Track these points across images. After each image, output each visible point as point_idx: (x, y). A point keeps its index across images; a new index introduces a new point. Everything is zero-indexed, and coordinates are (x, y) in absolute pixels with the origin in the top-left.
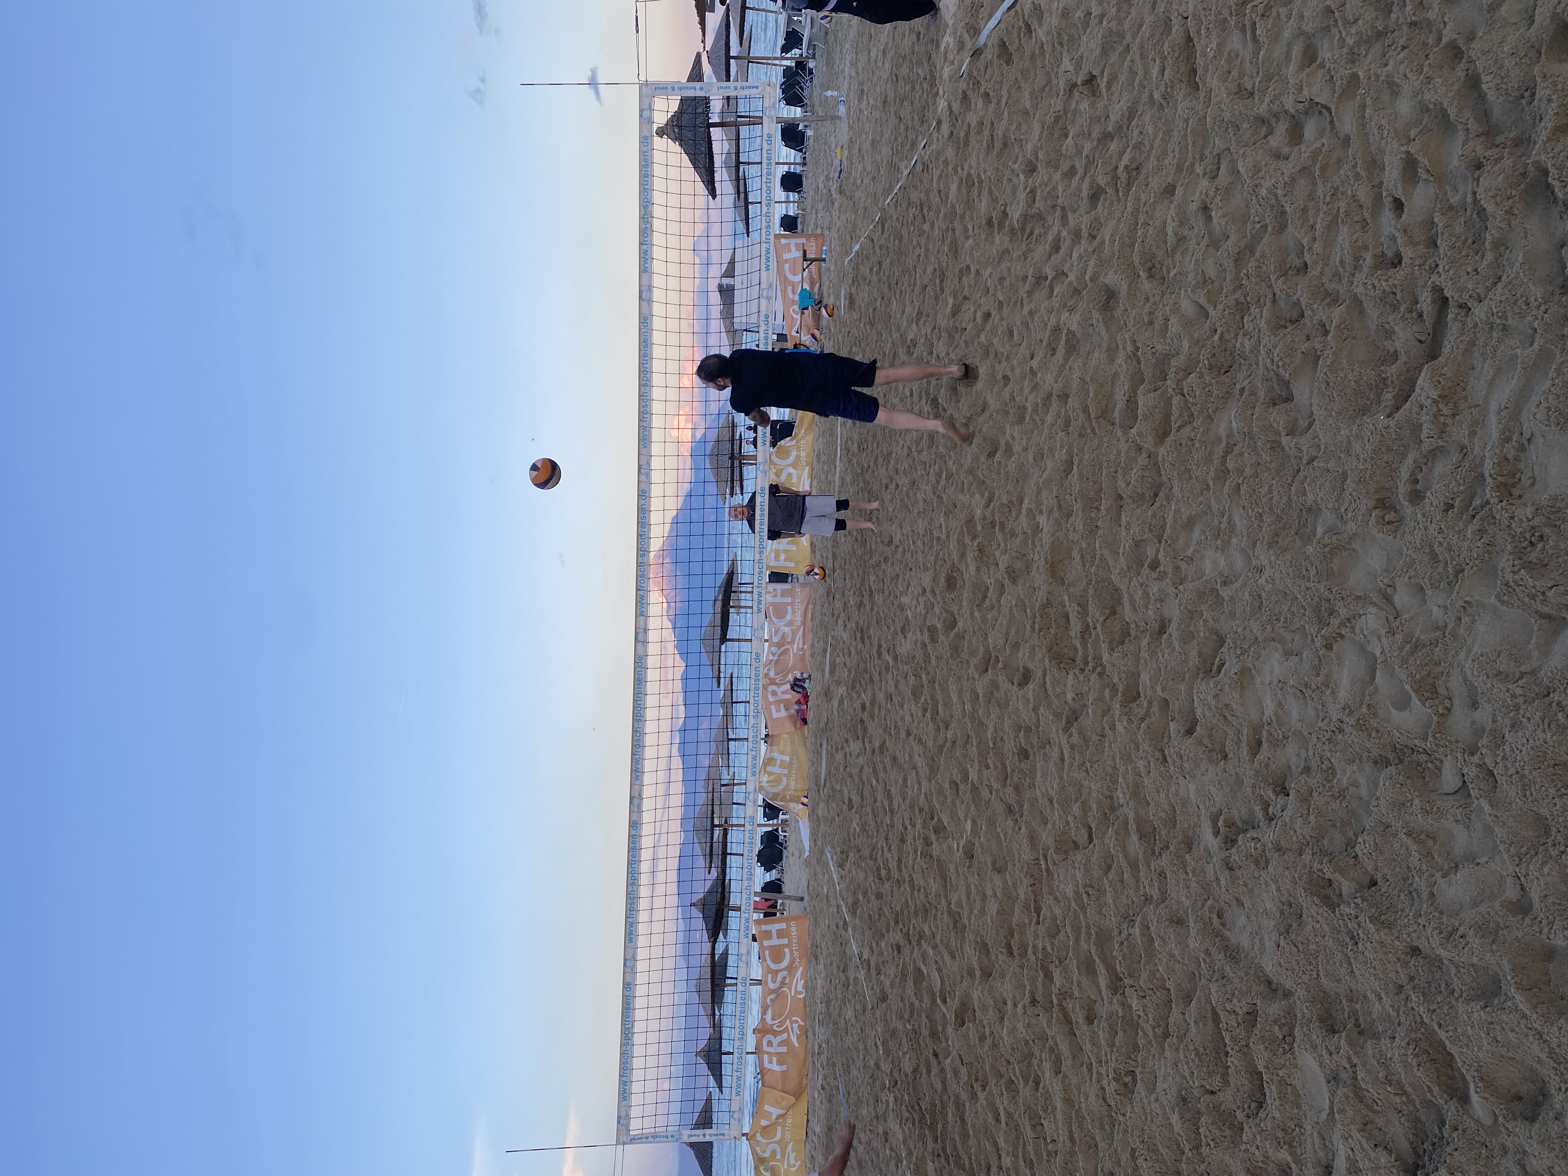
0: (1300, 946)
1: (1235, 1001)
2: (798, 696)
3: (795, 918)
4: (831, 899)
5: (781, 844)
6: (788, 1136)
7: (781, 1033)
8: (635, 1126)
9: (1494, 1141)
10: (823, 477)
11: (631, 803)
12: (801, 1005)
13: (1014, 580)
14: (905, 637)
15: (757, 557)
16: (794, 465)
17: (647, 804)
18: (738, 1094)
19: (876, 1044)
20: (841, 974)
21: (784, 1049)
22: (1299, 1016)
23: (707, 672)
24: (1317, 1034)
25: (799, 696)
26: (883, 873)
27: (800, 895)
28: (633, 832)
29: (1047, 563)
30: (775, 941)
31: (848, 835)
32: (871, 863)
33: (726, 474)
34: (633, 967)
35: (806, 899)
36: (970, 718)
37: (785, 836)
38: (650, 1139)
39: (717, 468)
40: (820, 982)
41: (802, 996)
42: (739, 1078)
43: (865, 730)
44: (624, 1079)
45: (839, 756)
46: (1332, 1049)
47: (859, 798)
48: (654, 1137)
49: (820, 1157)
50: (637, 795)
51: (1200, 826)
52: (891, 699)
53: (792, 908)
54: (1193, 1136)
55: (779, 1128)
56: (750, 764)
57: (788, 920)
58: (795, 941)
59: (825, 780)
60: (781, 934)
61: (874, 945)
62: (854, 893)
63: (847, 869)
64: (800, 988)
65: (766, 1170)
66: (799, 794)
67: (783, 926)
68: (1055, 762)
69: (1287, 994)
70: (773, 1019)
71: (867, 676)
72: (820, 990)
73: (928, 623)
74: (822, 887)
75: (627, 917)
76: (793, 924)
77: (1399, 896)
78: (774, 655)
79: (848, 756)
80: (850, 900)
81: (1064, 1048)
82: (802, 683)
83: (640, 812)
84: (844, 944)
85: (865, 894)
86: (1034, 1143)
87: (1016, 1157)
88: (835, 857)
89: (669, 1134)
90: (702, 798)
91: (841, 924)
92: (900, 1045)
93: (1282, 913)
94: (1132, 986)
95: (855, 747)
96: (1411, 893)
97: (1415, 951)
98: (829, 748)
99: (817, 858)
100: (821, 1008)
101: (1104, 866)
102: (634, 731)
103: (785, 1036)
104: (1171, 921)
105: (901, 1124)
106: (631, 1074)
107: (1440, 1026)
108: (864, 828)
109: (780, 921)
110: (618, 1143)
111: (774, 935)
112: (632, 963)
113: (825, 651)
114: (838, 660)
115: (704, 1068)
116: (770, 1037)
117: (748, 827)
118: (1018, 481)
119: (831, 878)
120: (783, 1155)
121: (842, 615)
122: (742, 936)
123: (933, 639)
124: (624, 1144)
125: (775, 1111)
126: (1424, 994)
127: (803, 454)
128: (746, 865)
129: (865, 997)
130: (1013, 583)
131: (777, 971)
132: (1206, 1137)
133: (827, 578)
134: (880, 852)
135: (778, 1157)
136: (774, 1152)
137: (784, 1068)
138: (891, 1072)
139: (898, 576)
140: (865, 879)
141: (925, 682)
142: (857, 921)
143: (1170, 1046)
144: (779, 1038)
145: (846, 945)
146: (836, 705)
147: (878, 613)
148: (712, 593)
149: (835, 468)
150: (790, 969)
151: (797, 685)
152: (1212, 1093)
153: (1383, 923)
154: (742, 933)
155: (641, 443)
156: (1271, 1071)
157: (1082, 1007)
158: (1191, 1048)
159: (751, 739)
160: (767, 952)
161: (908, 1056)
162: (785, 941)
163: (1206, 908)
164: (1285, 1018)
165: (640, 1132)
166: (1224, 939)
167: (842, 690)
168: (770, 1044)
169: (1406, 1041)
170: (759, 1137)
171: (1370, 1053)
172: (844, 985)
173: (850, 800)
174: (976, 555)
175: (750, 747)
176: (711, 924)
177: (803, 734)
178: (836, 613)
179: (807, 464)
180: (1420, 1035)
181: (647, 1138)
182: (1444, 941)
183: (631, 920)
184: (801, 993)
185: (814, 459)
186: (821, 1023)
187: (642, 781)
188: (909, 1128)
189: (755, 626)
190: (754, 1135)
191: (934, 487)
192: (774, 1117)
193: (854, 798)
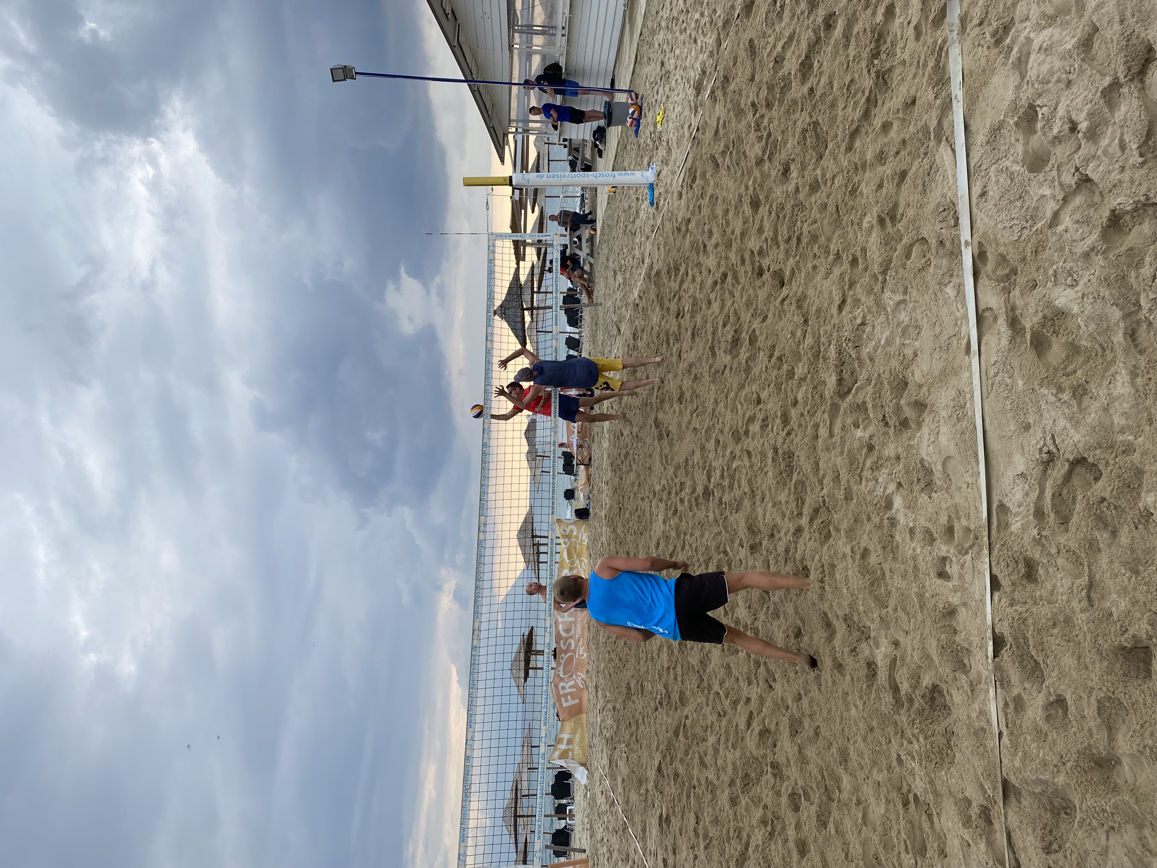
34: (472, 745)
187: (480, 619)
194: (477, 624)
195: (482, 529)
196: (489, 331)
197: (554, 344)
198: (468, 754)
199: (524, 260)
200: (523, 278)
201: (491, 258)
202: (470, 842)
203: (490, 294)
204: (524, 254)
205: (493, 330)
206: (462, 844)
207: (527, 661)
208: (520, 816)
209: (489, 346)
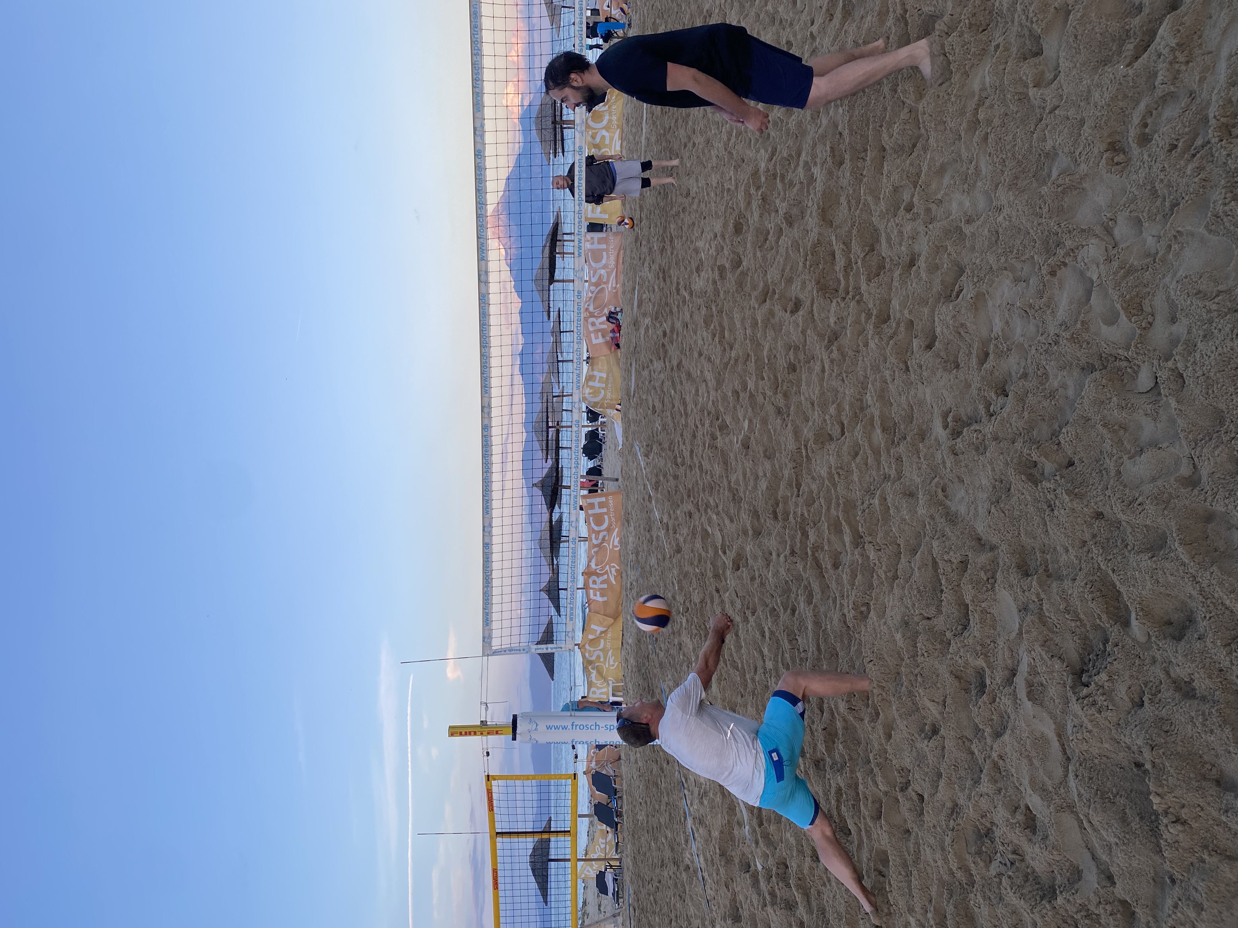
0: (1006, 512)
1: (951, 553)
2: (612, 326)
3: (611, 494)
4: (639, 480)
5: (601, 440)
6: (609, 645)
7: (602, 575)
8: (496, 644)
9: (1146, 653)
10: (631, 138)
11: (482, 411)
12: (617, 555)
13: (790, 224)
14: (699, 276)
15: (577, 208)
16: (607, 128)
17: (495, 412)
18: (571, 619)
19: (673, 583)
20: (647, 534)
21: (605, 586)
22: (1001, 563)
23: (539, 306)
24: (1014, 577)
25: (614, 325)
26: (679, 460)
27: (616, 477)
28: (485, 433)
29: (819, 208)
30: (597, 510)
31: (652, 432)
32: (670, 453)
33: (549, 136)
34: (490, 532)
35: (620, 480)
36: (751, 340)
37: (604, 434)
38: (507, 652)
39: (541, 130)
40: (631, 539)
41: (617, 549)
42: (572, 609)
43: (666, 352)
44: (487, 611)
45: (646, 373)
46: (1025, 588)
47: (661, 405)
48: (510, 651)
49: (632, 660)
50: (486, 405)
51: (932, 421)
52: (687, 327)
53: (610, 486)
54: (911, 648)
55: (602, 641)
56: (575, 380)
57: (606, 495)
58: (611, 510)
59: (634, 391)
60: (601, 505)
61: (671, 512)
62: (657, 475)
63: (651, 458)
64: (616, 543)
65: (593, 669)
66: (614, 402)
67: (604, 499)
68: (817, 373)
69: (993, 548)
70: (596, 565)
71: (667, 309)
72: (631, 544)
73: (718, 263)
74: (632, 471)
75: (483, 496)
76: (610, 497)
77: (1091, 474)
78: (592, 293)
79: (652, 373)
80: (654, 480)
81: (816, 587)
82: (615, 316)
83: (490, 418)
84: (649, 511)
85: (665, 476)
86: (790, 652)
87: (777, 662)
88: (642, 449)
89: (521, 648)
90: (538, 407)
91: (647, 497)
92: (691, 583)
93: (994, 487)
94: (870, 542)
95: (658, 365)
96: (1101, 471)
97: (1099, 515)
98: (637, 366)
99: (628, 451)
100: (632, 557)
101: (853, 454)
102: (482, 355)
103: (605, 577)
104: (905, 494)
105: (691, 638)
106: (492, 608)
107: (1113, 571)
108: (664, 427)
109: (601, 496)
110: (484, 655)
111: (597, 506)
112: (489, 529)
113: (634, 289)
114: (644, 296)
115: (546, 602)
116: (594, 578)
117: (575, 428)
118: (797, 137)
119: (639, 464)
120: (605, 658)
121: (648, 258)
122: (572, 508)
123: (722, 276)
124: (488, 655)
125: (599, 629)
126: (1103, 548)
127: (614, 118)
128: (574, 456)
129: (664, 549)
130: (790, 227)
131: (599, 532)
132: (921, 649)
133: (635, 227)
134: (677, 444)
135: (602, 660)
136: (598, 657)
137: (605, 599)
138: (684, 602)
139: (694, 224)
140: (666, 464)
141: (715, 313)
142: (659, 495)
143: (898, 586)
144: (601, 579)
145: (650, 512)
146: (643, 333)
147: (677, 255)
148: (541, 241)
149: (642, 129)
150: (609, 530)
151: (612, 317)
152: (929, 618)
153: (1076, 495)
154: (572, 507)
155: (475, 107)
156: (976, 603)
157: (830, 557)
158: (914, 587)
159: (575, 361)
160: (591, 518)
161: (696, 591)
162: (605, 510)
163: (933, 484)
164: (990, 565)
165: (500, 647)
166: (946, 507)
167: (647, 321)
168: (594, 582)
169: (1084, 582)
170: (587, 647)
171: (1055, 591)
172: (649, 541)
173: (654, 407)
174: (760, 202)
175: (575, 367)
176: (549, 498)
177: (617, 356)
178: (643, 257)
179: (618, 127)
180: (1096, 578)
181: (505, 651)
182: (1125, 508)
183: (486, 498)
184: (617, 547)
185: (624, 122)
186: (633, 568)
187: (490, 394)
188: (697, 641)
189: (577, 268)
190: (584, 645)
191: (725, 144)
192: (598, 633)
193: (657, 405)
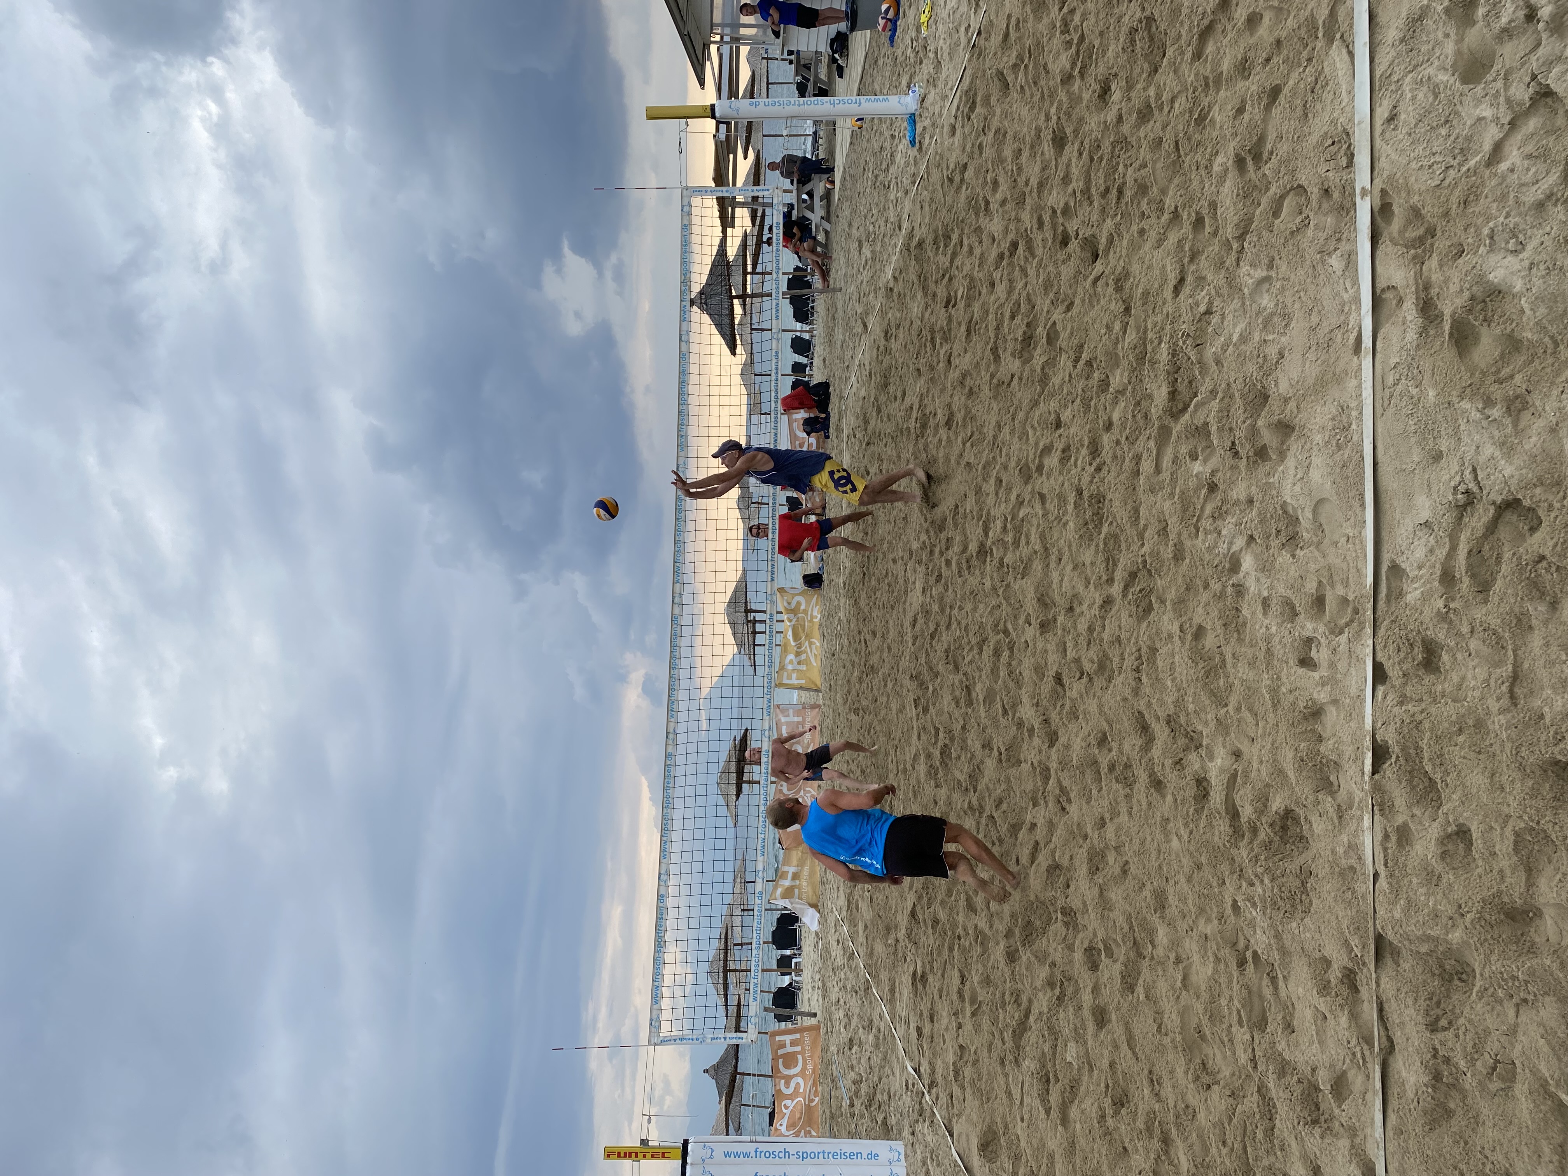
8: (665, 1029)
11: (667, 737)
17: (680, 739)
30: (788, 1049)
38: (678, 1041)
44: (656, 983)
48: (681, 1040)
50: (672, 731)
57: (801, 1031)
60: (794, 1043)
67: (797, 1036)
76: (806, 1034)
83: (675, 745)
89: (695, 1037)
106: (662, 980)
124: (655, 1045)
131: (791, 1077)
150: (804, 1075)
162: (798, 1049)
165: (669, 1034)
176: (724, 1093)
181: (675, 1040)
183: (665, 839)
187: (676, 718)
194: (672, 725)
195: (677, 600)
196: (684, 328)
197: (774, 346)
198: (662, 892)
199: (733, 226)
200: (732, 252)
201: (686, 222)
202: (666, 1003)
203: (685, 275)
204: (733, 217)
205: (689, 326)
206: (655, 1007)
207: (740, 773)
208: (730, 971)
209: (684, 349)
